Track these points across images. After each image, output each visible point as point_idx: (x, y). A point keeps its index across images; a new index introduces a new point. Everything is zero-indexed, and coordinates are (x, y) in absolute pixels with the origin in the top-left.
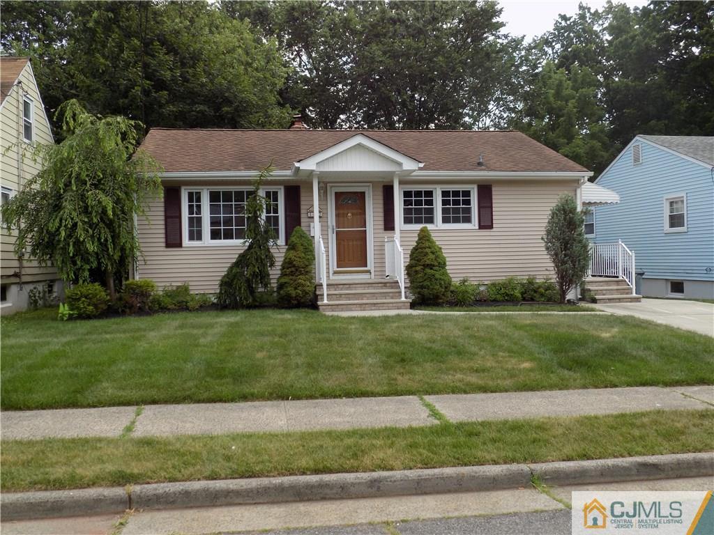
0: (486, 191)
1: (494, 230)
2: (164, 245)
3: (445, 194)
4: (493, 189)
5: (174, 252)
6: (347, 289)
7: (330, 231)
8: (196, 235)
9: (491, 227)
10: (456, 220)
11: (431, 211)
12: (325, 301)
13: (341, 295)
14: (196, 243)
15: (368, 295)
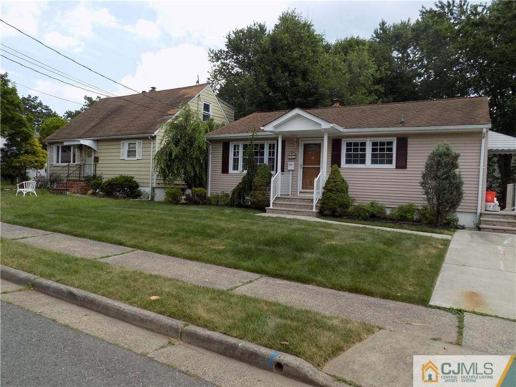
0: (403, 142)
1: (407, 169)
2: (221, 172)
3: (374, 144)
4: (409, 140)
5: (225, 175)
6: (290, 201)
7: (299, 167)
8: (236, 167)
9: (405, 167)
10: (382, 162)
11: (364, 156)
12: (271, 207)
13: (282, 204)
14: (236, 172)
15: (297, 206)
